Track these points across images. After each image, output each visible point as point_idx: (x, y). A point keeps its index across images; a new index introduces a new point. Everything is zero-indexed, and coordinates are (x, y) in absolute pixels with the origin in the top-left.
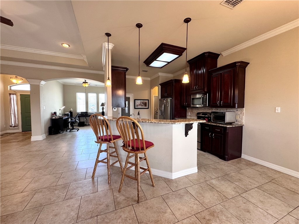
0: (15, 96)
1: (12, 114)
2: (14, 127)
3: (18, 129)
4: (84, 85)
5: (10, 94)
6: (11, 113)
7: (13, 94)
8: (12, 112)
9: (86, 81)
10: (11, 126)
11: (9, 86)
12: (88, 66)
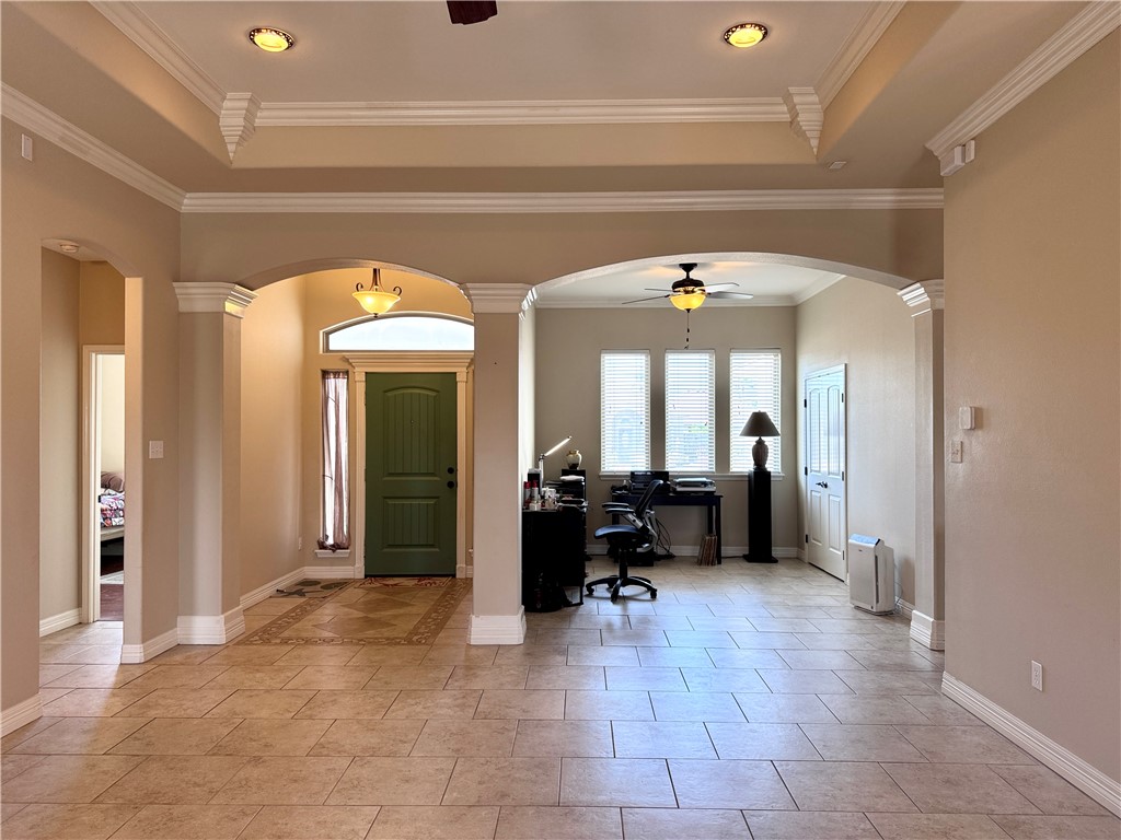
0: (342, 383)
1: (327, 480)
2: (335, 547)
3: (350, 561)
4: (682, 301)
5: (325, 374)
6: (324, 476)
7: (336, 374)
8: (330, 470)
9: (694, 275)
10: (322, 546)
11: (321, 332)
12: (815, 162)
